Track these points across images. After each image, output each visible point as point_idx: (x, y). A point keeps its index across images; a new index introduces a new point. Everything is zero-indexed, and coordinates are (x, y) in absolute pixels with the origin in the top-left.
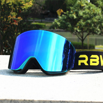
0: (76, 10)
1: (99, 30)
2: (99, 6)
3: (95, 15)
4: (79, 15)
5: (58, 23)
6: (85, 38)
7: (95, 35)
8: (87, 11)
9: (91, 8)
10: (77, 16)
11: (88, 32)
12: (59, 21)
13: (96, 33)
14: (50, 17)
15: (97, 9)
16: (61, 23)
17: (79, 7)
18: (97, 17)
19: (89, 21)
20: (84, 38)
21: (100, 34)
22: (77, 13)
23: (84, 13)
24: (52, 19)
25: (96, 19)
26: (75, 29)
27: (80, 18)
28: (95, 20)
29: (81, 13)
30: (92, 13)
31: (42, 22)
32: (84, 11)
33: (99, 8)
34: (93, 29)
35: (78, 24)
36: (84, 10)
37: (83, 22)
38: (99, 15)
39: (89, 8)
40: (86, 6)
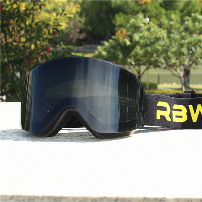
0: (130, 33)
1: (163, 61)
2: (163, 26)
3: (157, 39)
4: (134, 40)
5: (104, 53)
6: (143, 73)
7: (157, 69)
8: (146, 34)
9: (152, 30)
10: (131, 41)
11: (148, 64)
12: (105, 50)
13: (159, 66)
14: (89, 43)
15: (160, 31)
16: (108, 52)
17: (133, 29)
18: (161, 43)
19: (149, 49)
20: (141, 73)
21: (165, 68)
22: (131, 38)
23: (141, 37)
24: (93, 46)
25: (160, 45)
26: (129, 60)
27: (135, 44)
28: (159, 48)
29: (136, 37)
30: (153, 37)
31: (78, 51)
32: (141, 35)
33: (164, 29)
34: (156, 61)
35: (133, 53)
36: (141, 32)
37: (141, 49)
38: (163, 40)
39: (149, 30)
40: (144, 27)
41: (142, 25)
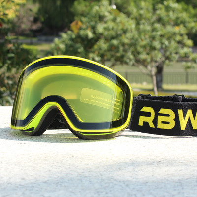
0: (92, 23)
1: (132, 57)
2: (132, 16)
4: (97, 32)
7: (125, 66)
8: (111, 24)
9: (118, 20)
10: (94, 33)
11: (113, 59)
12: (63, 42)
13: (126, 63)
14: (45, 34)
15: (128, 21)
16: (66, 45)
18: (129, 35)
19: (115, 42)
21: (134, 65)
22: (93, 28)
23: (105, 29)
24: (50, 38)
25: (127, 38)
26: (91, 55)
27: (98, 37)
28: (126, 41)
29: (100, 28)
30: (120, 27)
31: (31, 44)
32: (105, 25)
33: (132, 19)
34: (122, 56)
35: (95, 47)
36: (106, 22)
37: (105, 43)
38: (131, 31)
39: (114, 20)
40: (109, 17)
41: (107, 14)
